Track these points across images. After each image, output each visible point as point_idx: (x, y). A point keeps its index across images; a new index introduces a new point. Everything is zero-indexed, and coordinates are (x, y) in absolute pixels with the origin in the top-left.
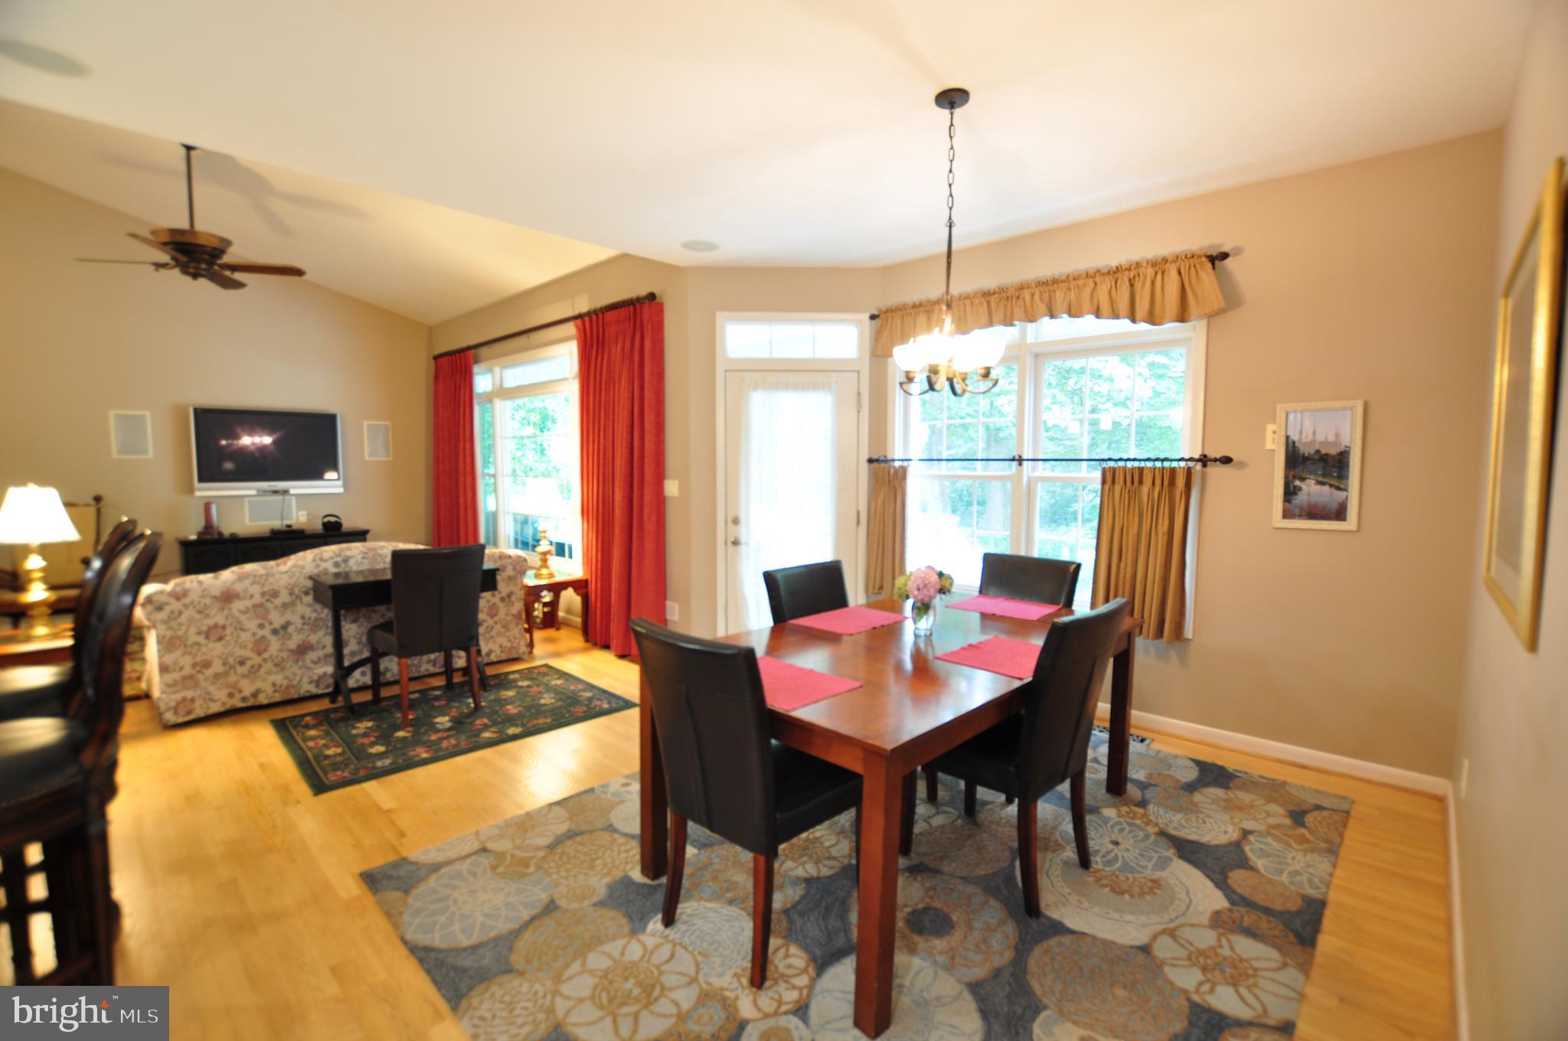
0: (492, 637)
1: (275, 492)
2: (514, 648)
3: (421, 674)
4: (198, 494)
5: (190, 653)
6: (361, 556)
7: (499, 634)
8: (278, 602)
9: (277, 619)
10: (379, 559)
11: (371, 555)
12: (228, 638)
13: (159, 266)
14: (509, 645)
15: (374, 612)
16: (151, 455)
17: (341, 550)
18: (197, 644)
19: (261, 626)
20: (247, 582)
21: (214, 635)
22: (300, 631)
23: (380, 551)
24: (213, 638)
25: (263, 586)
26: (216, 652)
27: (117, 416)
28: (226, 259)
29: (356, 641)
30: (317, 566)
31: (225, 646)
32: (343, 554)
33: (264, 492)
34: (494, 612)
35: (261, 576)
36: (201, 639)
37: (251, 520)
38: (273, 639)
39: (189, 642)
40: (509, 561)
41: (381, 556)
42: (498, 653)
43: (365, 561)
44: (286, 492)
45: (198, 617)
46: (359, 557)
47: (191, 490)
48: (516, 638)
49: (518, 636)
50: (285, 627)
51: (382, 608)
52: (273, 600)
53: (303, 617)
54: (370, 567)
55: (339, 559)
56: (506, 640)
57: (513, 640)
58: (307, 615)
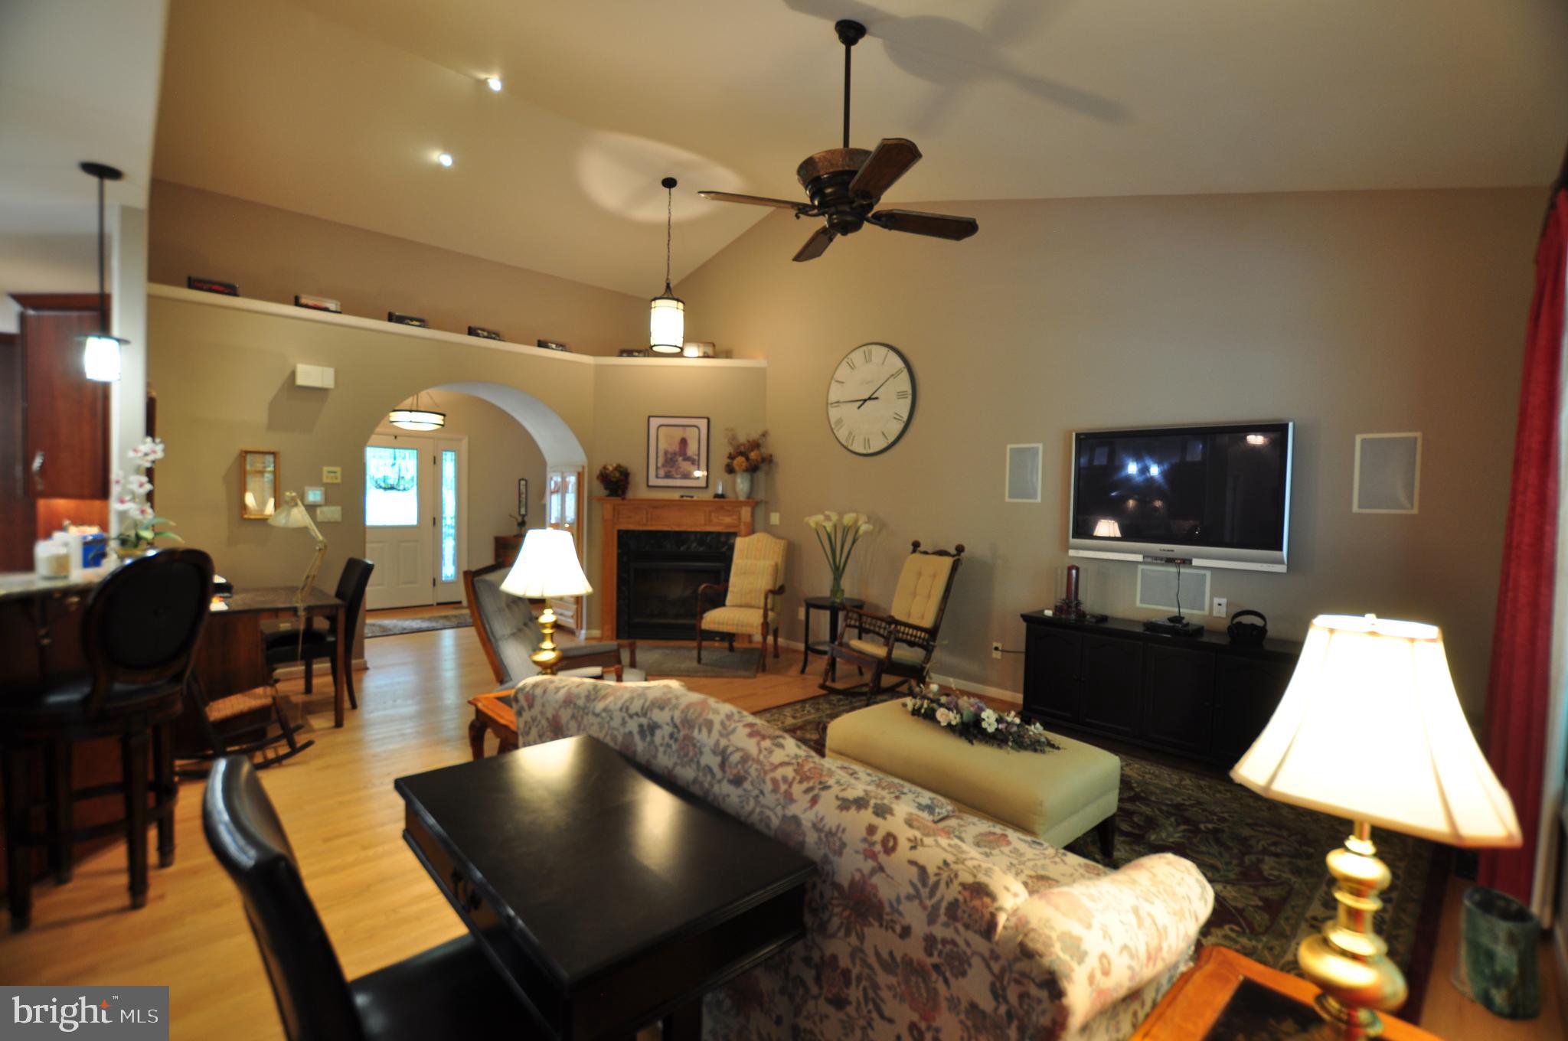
1: (1170, 561)
4: (1072, 553)
16: (1039, 500)
27: (1012, 452)
33: (1156, 559)
37: (1142, 601)
47: (1067, 547)
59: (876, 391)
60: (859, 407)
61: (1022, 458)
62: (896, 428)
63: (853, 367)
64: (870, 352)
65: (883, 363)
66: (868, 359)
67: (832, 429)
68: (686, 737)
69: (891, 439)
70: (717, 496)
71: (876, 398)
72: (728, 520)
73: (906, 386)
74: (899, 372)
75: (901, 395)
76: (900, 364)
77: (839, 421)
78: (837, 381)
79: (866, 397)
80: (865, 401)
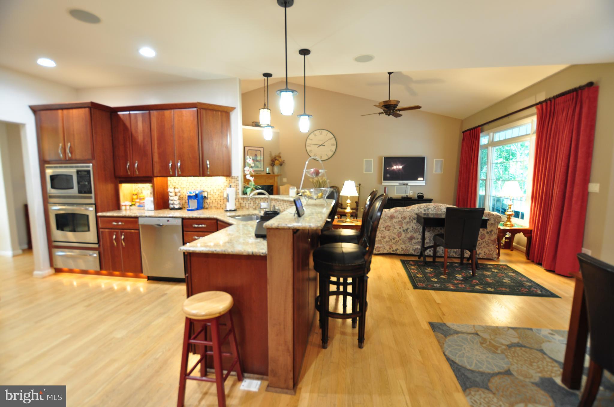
0: (481, 248)
1: (404, 184)
2: (491, 254)
3: (450, 256)
4: (383, 184)
5: (381, 233)
6: (434, 208)
7: (484, 247)
8: (406, 221)
9: (405, 227)
10: (439, 210)
11: (437, 208)
12: (391, 230)
13: (380, 113)
14: (488, 252)
15: (436, 229)
16: (372, 172)
17: (427, 205)
18: (383, 230)
19: (400, 228)
20: (398, 213)
21: (387, 229)
22: (411, 232)
23: (440, 207)
24: (387, 230)
25: (402, 215)
26: (387, 234)
27: (365, 161)
28: (398, 108)
29: (428, 238)
30: (419, 210)
31: (390, 233)
32: (427, 207)
33: (401, 184)
34: (483, 237)
35: (401, 212)
36: (384, 229)
37: (396, 193)
38: (403, 233)
39: (381, 230)
40: (493, 217)
41: (440, 209)
42: (483, 255)
43: (434, 210)
44: (407, 184)
45: (383, 222)
46: (432, 209)
47: (381, 183)
48: (492, 250)
49: (493, 249)
50: (407, 229)
51: (439, 228)
52: (404, 220)
53: (412, 227)
54: (436, 213)
55: (426, 209)
56: (487, 250)
57: (490, 251)
58: (414, 227)
59: (324, 143)
60: (318, 147)
61: (369, 163)
62: (331, 153)
63: (315, 135)
64: (322, 132)
65: (326, 135)
66: (321, 133)
67: (308, 153)
68: (437, 209)
69: (329, 157)
70: (267, 174)
71: (324, 145)
72: (271, 181)
73: (335, 143)
74: (332, 138)
75: (333, 145)
76: (332, 136)
77: (311, 151)
78: (310, 139)
79: (321, 144)
80: (320, 145)
